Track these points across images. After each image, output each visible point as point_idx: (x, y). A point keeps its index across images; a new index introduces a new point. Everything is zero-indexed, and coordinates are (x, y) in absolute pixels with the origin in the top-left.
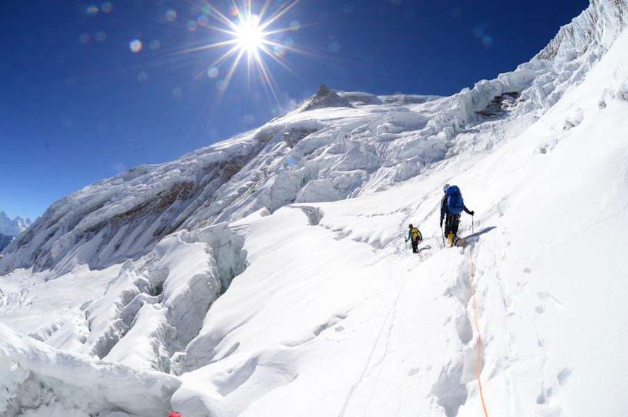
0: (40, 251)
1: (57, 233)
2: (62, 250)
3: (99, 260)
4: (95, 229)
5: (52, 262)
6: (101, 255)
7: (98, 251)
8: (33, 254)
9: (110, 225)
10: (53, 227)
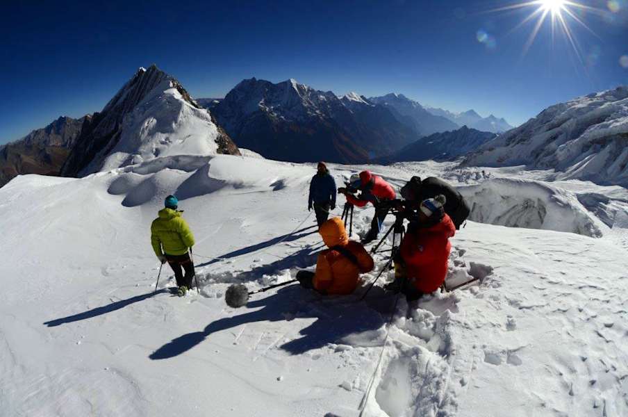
0: (543, 150)
1: (561, 138)
2: (568, 154)
3: (607, 175)
4: (601, 142)
5: (558, 163)
6: (609, 170)
7: (605, 165)
8: (533, 152)
9: (614, 142)
10: (556, 130)
